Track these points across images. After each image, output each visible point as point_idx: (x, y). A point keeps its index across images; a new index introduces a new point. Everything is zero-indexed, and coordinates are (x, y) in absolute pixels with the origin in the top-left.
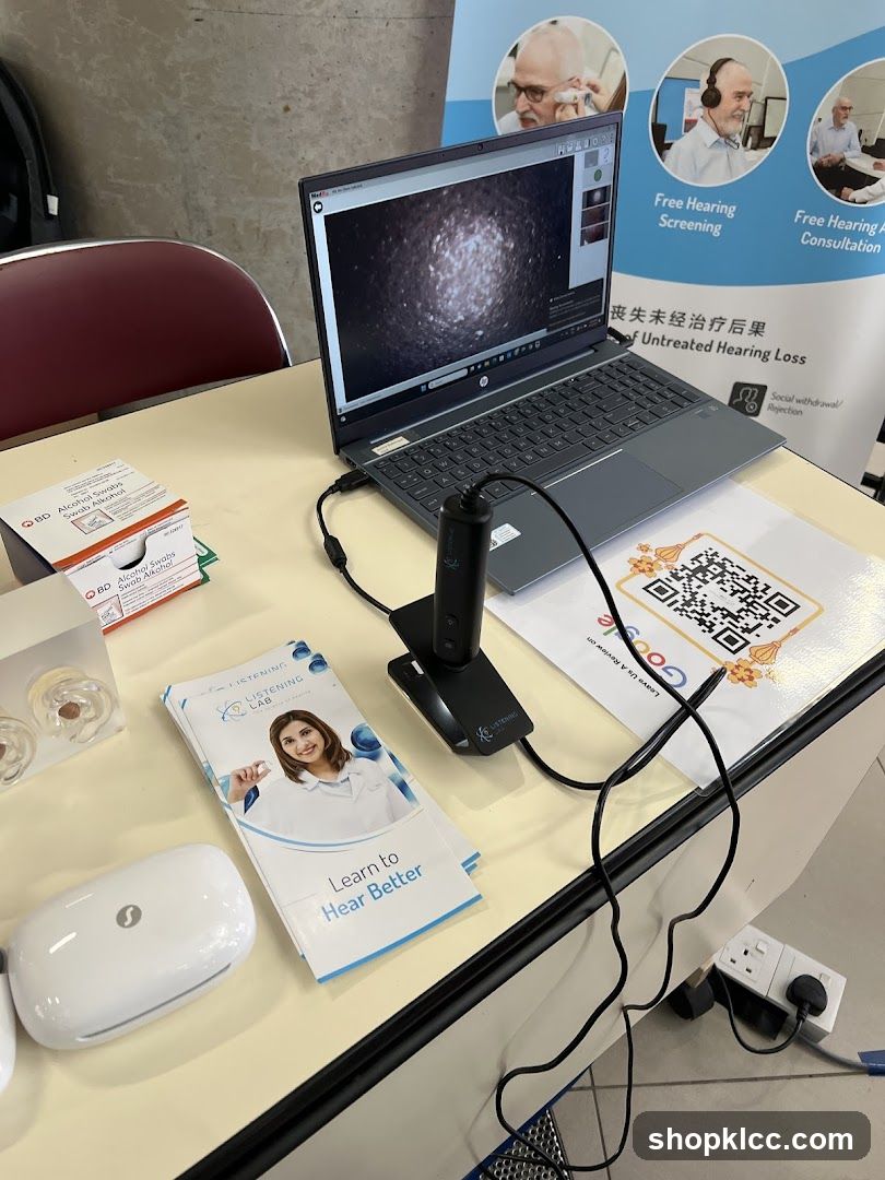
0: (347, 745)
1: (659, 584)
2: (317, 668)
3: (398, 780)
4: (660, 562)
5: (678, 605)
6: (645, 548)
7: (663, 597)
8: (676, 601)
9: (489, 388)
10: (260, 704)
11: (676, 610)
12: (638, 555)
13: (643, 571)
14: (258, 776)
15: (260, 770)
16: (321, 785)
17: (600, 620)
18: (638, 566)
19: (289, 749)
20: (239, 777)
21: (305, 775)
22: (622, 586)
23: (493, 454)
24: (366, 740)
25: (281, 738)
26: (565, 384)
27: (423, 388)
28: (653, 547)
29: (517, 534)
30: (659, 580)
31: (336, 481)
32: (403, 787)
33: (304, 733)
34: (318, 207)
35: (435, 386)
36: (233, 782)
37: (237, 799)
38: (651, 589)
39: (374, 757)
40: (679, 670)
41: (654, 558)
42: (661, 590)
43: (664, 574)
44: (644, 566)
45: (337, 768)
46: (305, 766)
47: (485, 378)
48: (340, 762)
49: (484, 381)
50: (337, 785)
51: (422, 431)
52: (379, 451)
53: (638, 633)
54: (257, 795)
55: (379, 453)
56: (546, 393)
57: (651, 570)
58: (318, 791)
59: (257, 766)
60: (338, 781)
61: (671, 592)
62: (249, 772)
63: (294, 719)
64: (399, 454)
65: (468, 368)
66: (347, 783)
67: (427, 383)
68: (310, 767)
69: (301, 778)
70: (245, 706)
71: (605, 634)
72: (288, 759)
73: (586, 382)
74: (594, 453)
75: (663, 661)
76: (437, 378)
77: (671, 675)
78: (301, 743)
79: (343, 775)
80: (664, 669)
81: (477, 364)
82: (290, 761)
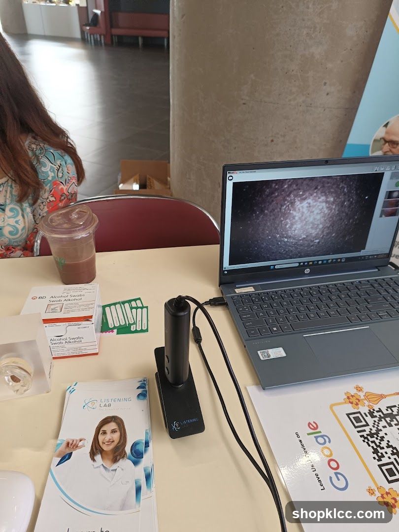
0: (128, 449)
1: (358, 415)
2: (141, 397)
3: (138, 484)
4: (366, 402)
5: (365, 434)
6: (359, 389)
7: (357, 425)
8: (364, 431)
9: (309, 274)
10: (105, 406)
11: (361, 436)
12: (353, 392)
13: (352, 403)
14: (77, 447)
15: (81, 444)
16: (102, 467)
17: (309, 424)
18: (350, 399)
19: (101, 438)
20: (68, 444)
21: (98, 457)
22: (334, 408)
23: (304, 307)
24: (138, 450)
25: (101, 430)
26: (352, 283)
27: (272, 267)
28: (365, 390)
29: (284, 355)
30: (359, 413)
31: (210, 300)
32: (138, 490)
33: (113, 431)
34: (230, 178)
35: (279, 267)
36: (64, 444)
37: (58, 456)
38: (351, 416)
39: (136, 463)
40: (346, 479)
41: (362, 397)
42: (358, 420)
43: (364, 410)
44: (353, 400)
45: (115, 460)
46: (102, 452)
47: (308, 269)
48: (118, 458)
49: (307, 271)
50: (109, 471)
51: (264, 287)
52: (237, 291)
53: (330, 441)
54: (69, 458)
55: (237, 292)
56: (339, 285)
57: (357, 404)
58: (98, 469)
59: (81, 441)
60: (111, 469)
61: (364, 423)
62: (74, 442)
63: (114, 421)
64: (246, 295)
65: (300, 263)
66: (114, 472)
67: (274, 266)
68: (104, 453)
69: (95, 458)
70: (97, 405)
71: (308, 434)
72: (97, 442)
73: (365, 284)
74: (351, 324)
75: (338, 468)
76: (280, 264)
77: (339, 480)
78: (108, 436)
79: (115, 466)
80: (336, 474)
81: (305, 262)
82: (97, 445)
